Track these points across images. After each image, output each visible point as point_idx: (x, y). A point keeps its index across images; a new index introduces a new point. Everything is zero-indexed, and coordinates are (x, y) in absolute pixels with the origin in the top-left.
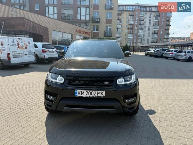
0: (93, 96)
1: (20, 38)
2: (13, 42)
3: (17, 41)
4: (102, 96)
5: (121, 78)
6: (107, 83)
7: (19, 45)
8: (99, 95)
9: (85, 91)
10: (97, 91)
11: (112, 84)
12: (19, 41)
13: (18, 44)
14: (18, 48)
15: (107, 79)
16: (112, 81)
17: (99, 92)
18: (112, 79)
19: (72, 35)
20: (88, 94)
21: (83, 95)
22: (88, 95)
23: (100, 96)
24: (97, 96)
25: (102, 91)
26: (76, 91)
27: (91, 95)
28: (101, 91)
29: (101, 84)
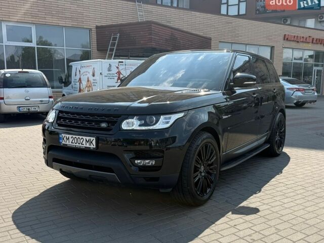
0: (80, 145)
1: (122, 62)
2: (109, 70)
3: (117, 68)
4: (92, 146)
5: (133, 118)
6: (104, 125)
7: (119, 75)
8: (88, 145)
9: (70, 136)
10: (84, 138)
11: (113, 127)
12: (121, 67)
13: (119, 73)
14: (118, 80)
15: (107, 119)
16: (113, 123)
17: (88, 138)
18: (115, 119)
19: (272, 48)
20: (73, 142)
21: (67, 143)
22: (75, 144)
23: (90, 146)
24: (85, 145)
25: (92, 138)
26: (60, 136)
27: (77, 144)
28: (90, 138)
29: (96, 126)
